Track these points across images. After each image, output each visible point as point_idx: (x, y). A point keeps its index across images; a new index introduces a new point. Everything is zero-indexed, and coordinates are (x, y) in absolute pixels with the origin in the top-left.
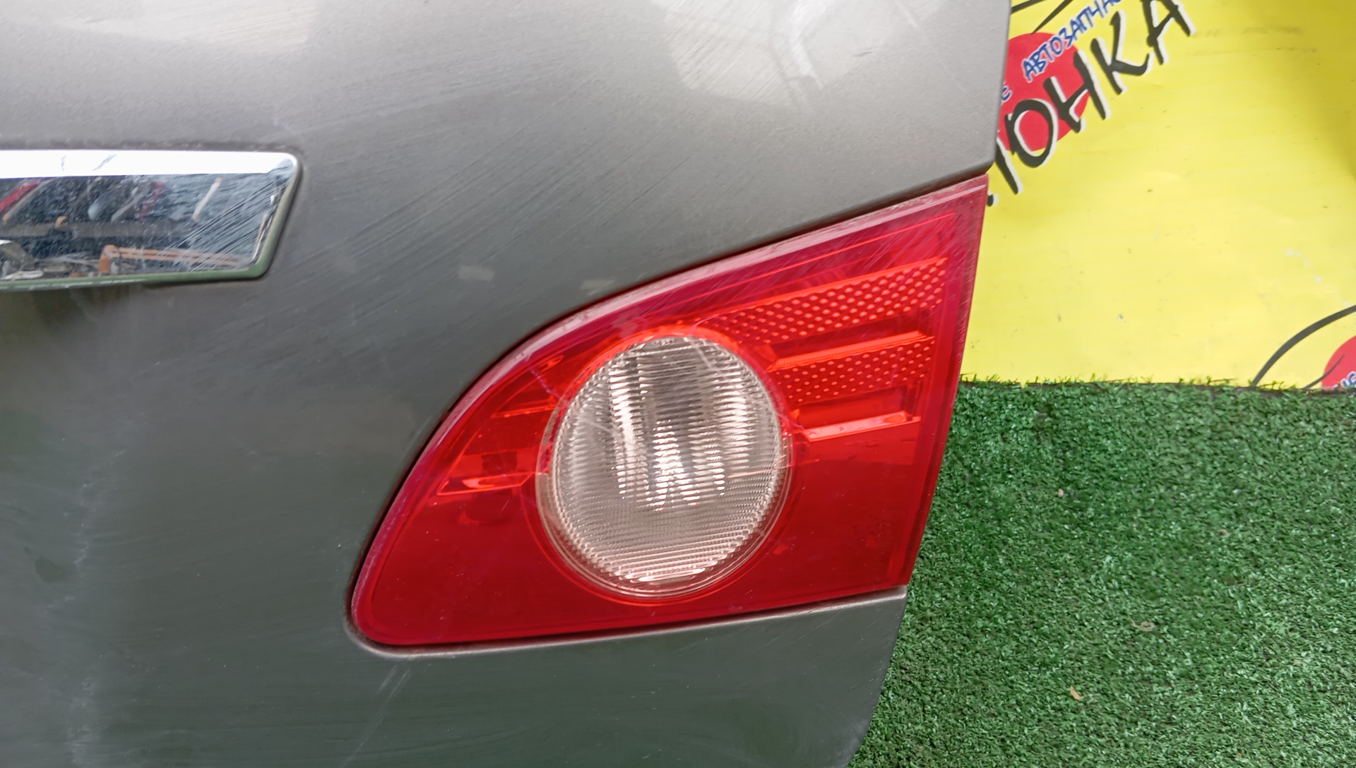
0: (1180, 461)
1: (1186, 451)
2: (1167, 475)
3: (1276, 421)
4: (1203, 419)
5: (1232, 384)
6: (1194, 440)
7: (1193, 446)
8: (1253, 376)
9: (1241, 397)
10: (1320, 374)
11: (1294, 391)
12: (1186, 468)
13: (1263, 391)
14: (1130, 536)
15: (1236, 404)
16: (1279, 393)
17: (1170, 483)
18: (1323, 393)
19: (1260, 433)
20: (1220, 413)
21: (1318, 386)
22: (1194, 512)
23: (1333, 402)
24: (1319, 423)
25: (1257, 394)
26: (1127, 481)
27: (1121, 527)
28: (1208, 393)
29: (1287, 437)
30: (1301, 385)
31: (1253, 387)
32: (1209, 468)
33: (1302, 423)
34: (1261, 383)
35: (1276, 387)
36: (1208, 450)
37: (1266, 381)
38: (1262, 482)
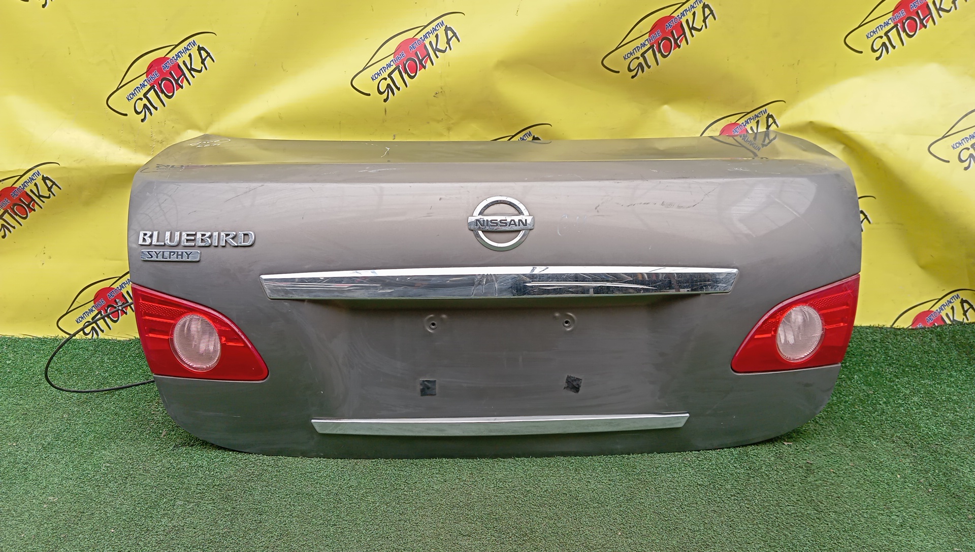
0: (872, 349)
1: (873, 346)
2: (868, 353)
3: (899, 338)
4: (878, 337)
5: (885, 326)
6: (875, 343)
7: (875, 345)
8: (891, 324)
9: (888, 330)
10: (911, 324)
11: (903, 328)
12: (873, 351)
13: (894, 328)
14: (860, 370)
15: (887, 332)
16: (899, 329)
17: (869, 356)
18: (912, 329)
19: (894, 341)
20: (882, 335)
21: (910, 327)
22: (877, 364)
23: (915, 332)
24: (911, 338)
25: (893, 329)
26: (857, 355)
27: (857, 368)
28: (879, 329)
29: (902, 342)
30: (905, 327)
31: (891, 327)
32: (880, 351)
33: (906, 338)
34: (894, 326)
35: (898, 327)
36: (880, 346)
37: (895, 326)
38: (896, 355)
